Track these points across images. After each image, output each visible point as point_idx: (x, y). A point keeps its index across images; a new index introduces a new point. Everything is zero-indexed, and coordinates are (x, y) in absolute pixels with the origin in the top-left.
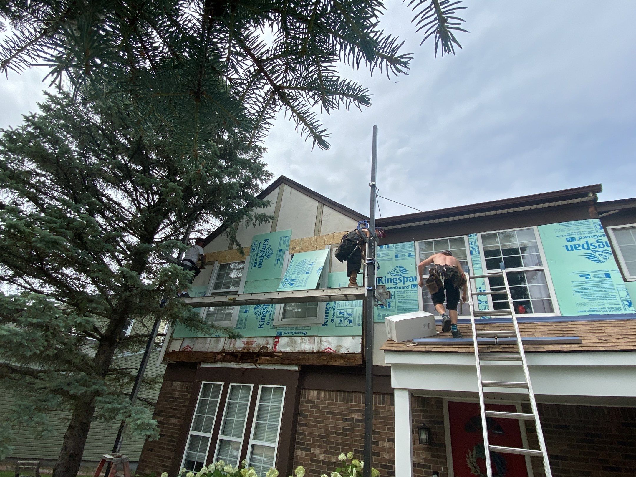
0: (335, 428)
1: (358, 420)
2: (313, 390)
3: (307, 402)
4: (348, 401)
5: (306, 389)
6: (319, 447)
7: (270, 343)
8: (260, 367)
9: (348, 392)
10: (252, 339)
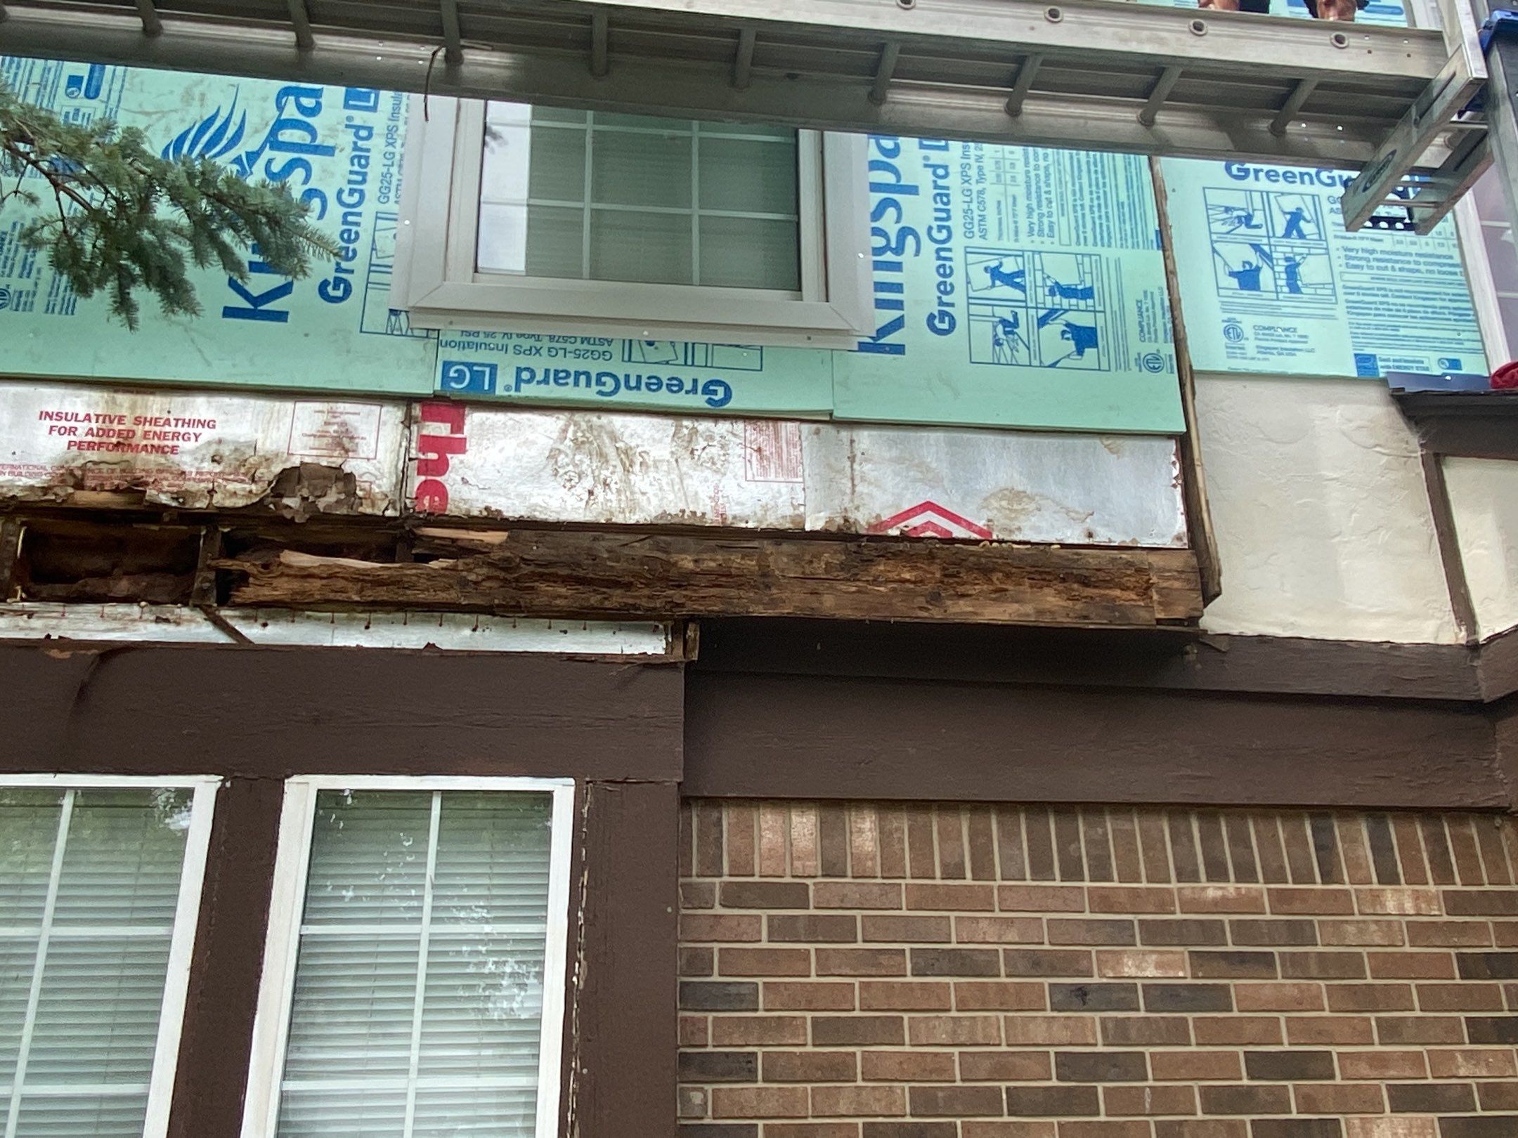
0: (1002, 1068)
1: (1164, 995)
2: (783, 803)
3: (734, 896)
4: (1072, 871)
5: (715, 802)
7: (365, 449)
8: (254, 632)
9: (1065, 809)
10: (155, 405)
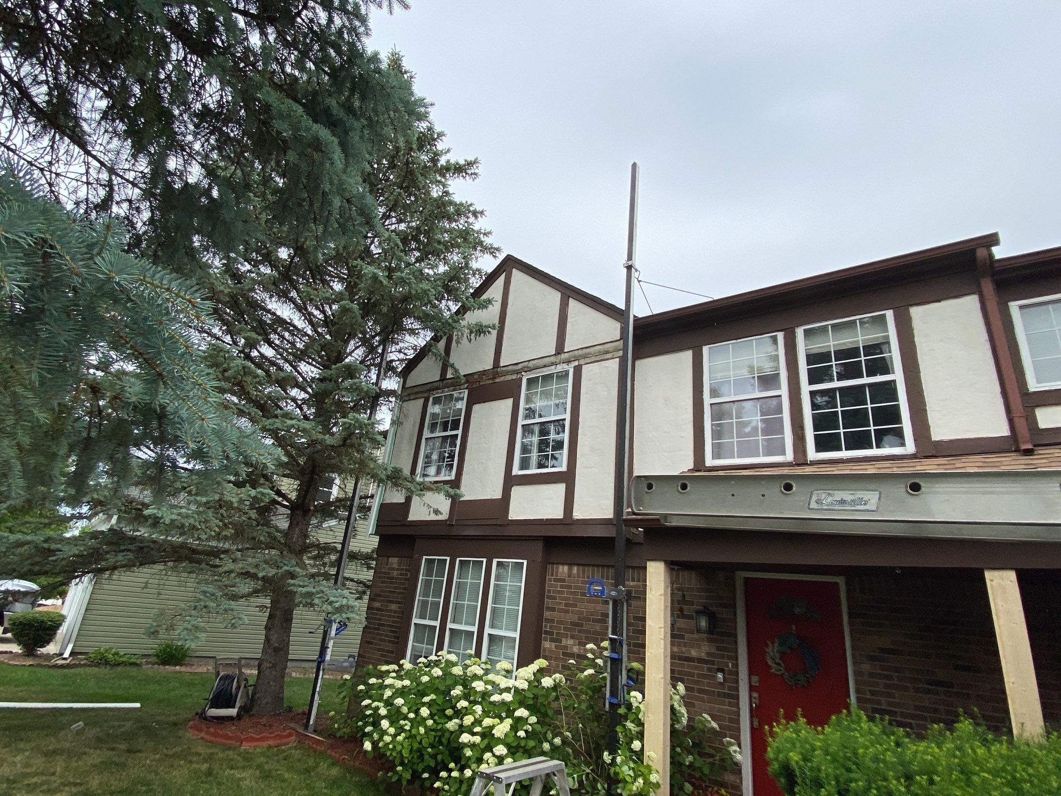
0: (592, 614)
2: (563, 564)
3: (555, 580)
5: (553, 564)
6: (572, 637)
